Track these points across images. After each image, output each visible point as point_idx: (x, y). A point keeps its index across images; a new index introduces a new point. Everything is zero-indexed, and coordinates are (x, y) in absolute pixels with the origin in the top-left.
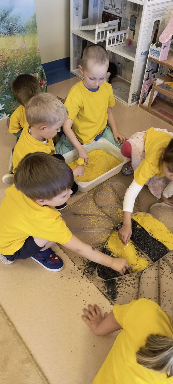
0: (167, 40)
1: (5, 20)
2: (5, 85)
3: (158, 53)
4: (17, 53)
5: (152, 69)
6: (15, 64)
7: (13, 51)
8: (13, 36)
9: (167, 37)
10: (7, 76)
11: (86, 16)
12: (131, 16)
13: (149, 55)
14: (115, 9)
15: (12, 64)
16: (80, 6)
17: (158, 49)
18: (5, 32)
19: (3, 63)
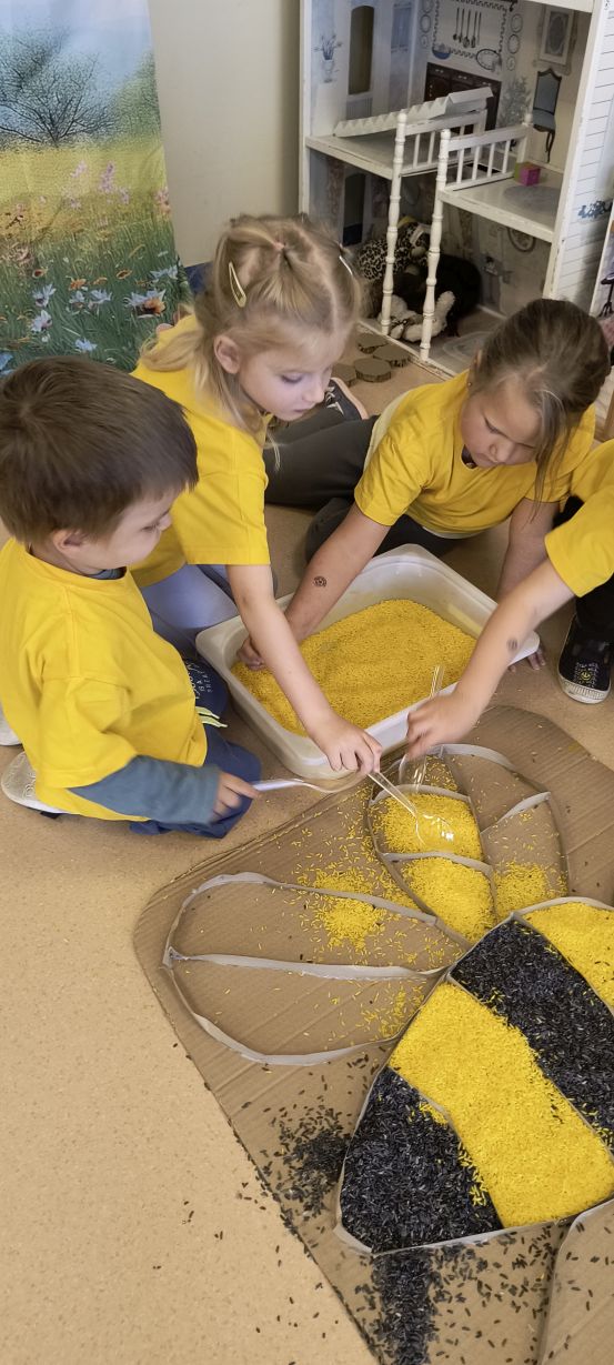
1: (35, 83)
2: (37, 335)
4: (81, 211)
6: (72, 256)
7: (63, 204)
8: (64, 147)
10: (40, 301)
12: (540, 74)
14: (475, 51)
15: (58, 257)
16: (339, 45)
18: (34, 129)
19: (25, 252)
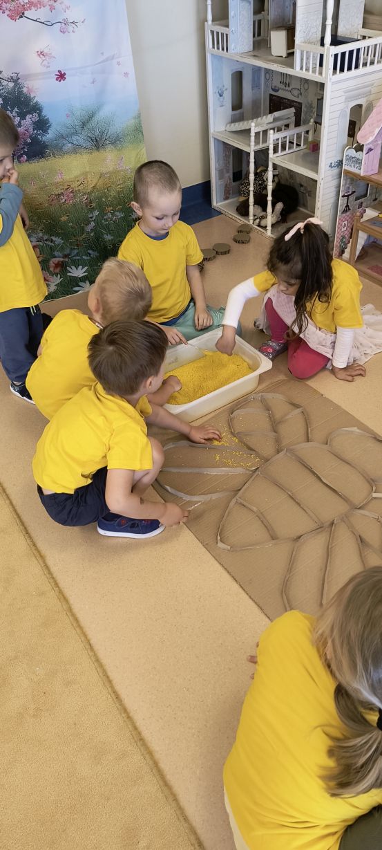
0: (371, 139)
1: (89, 125)
2: (89, 233)
3: (359, 162)
4: (110, 178)
5: (354, 192)
6: (107, 198)
7: (102, 175)
8: (102, 151)
9: (370, 133)
10: (91, 218)
11: (237, 105)
12: (318, 100)
13: (344, 167)
14: (289, 89)
15: (100, 198)
16: (226, 90)
17: (359, 155)
18: (89, 145)
19: (86, 197)
